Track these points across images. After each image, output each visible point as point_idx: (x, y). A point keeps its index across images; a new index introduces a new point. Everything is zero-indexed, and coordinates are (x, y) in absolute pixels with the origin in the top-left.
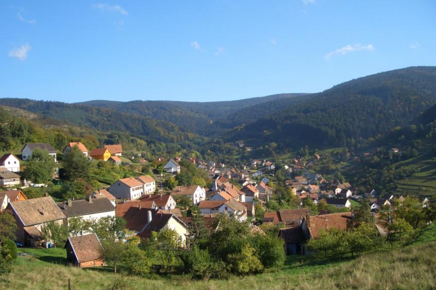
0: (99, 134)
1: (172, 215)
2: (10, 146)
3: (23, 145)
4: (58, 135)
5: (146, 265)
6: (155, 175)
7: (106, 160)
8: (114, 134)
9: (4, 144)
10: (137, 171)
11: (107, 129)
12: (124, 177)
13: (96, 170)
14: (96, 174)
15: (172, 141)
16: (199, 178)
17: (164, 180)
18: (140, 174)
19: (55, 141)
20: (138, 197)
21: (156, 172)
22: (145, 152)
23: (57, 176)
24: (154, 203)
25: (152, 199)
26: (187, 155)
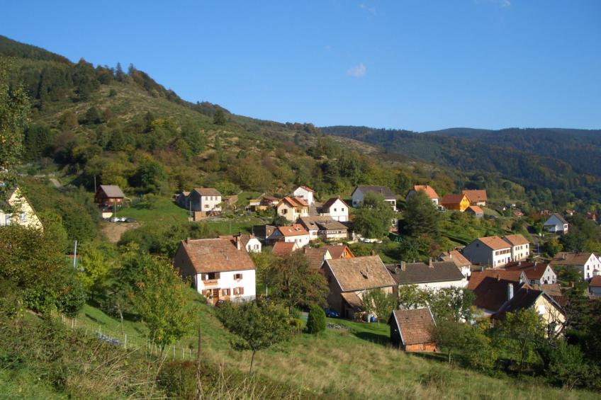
0: (458, 175)
1: (541, 292)
2: (337, 188)
3: (354, 188)
4: (399, 175)
5: (490, 358)
6: (530, 235)
7: (462, 210)
8: (479, 175)
9: (330, 186)
10: (505, 228)
11: (470, 168)
12: (486, 236)
13: (449, 224)
14: (448, 229)
15: (562, 186)
16: (596, 242)
17: (543, 242)
18: (510, 232)
19: (395, 183)
20: (503, 264)
21: (532, 230)
22: (521, 202)
23: (395, 230)
24: (523, 274)
25: (521, 269)
26: (584, 208)
